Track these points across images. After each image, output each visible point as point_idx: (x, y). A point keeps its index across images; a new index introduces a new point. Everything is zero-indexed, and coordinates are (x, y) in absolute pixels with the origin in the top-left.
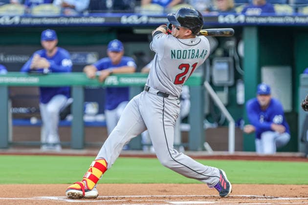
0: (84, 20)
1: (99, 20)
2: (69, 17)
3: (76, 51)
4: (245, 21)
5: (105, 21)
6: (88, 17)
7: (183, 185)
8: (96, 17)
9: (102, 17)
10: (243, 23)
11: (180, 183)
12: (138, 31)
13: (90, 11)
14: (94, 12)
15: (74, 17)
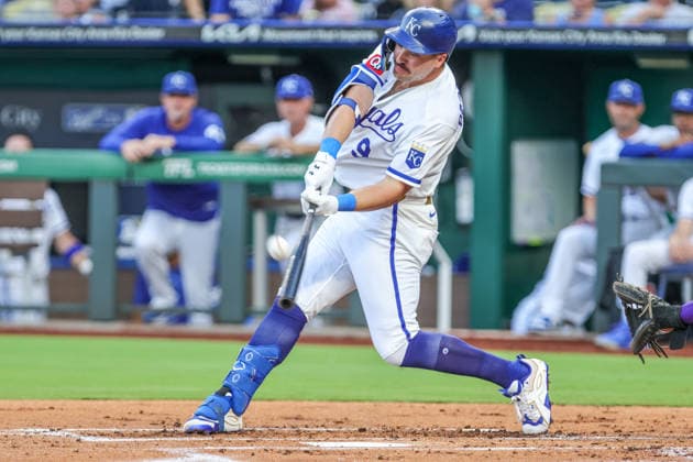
0: (119, 34)
1: (154, 34)
2: (85, 27)
3: (98, 101)
4: (477, 39)
5: (166, 37)
6: (127, 26)
7: (339, 404)
8: (144, 27)
9: (158, 27)
10: (472, 44)
11: (331, 400)
12: (238, 59)
13: (133, 13)
14: (142, 17)
15: (98, 26)
